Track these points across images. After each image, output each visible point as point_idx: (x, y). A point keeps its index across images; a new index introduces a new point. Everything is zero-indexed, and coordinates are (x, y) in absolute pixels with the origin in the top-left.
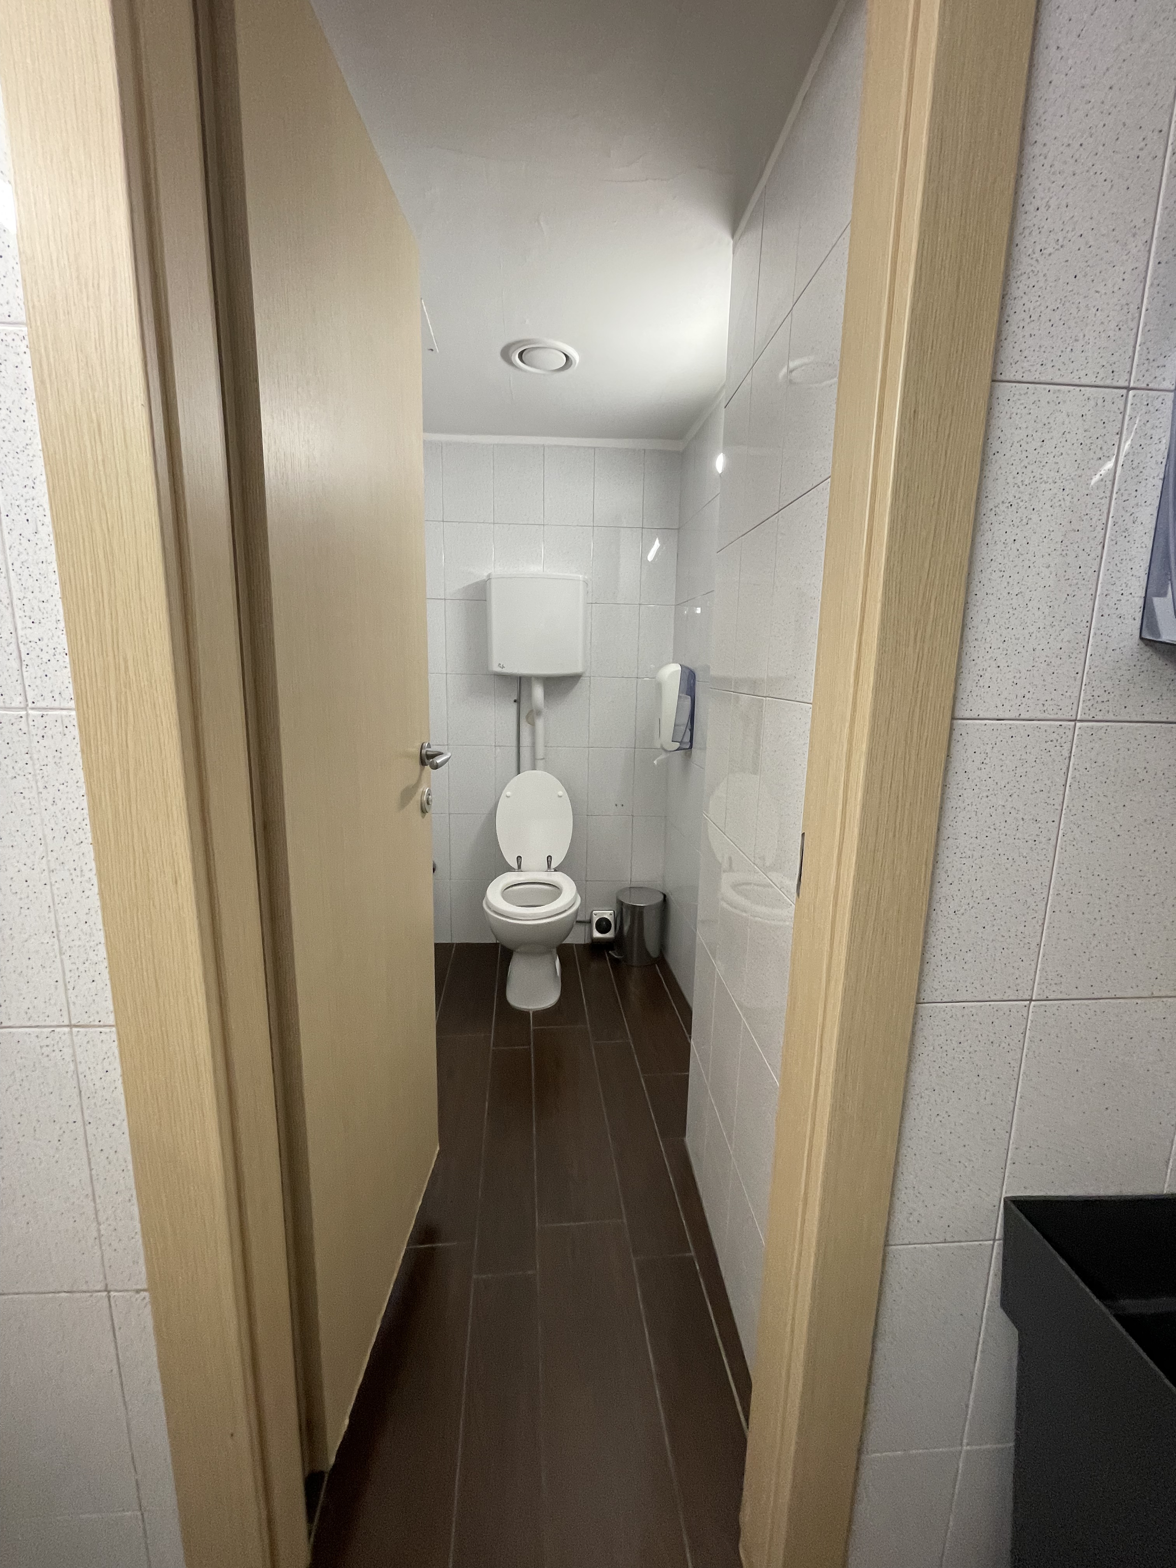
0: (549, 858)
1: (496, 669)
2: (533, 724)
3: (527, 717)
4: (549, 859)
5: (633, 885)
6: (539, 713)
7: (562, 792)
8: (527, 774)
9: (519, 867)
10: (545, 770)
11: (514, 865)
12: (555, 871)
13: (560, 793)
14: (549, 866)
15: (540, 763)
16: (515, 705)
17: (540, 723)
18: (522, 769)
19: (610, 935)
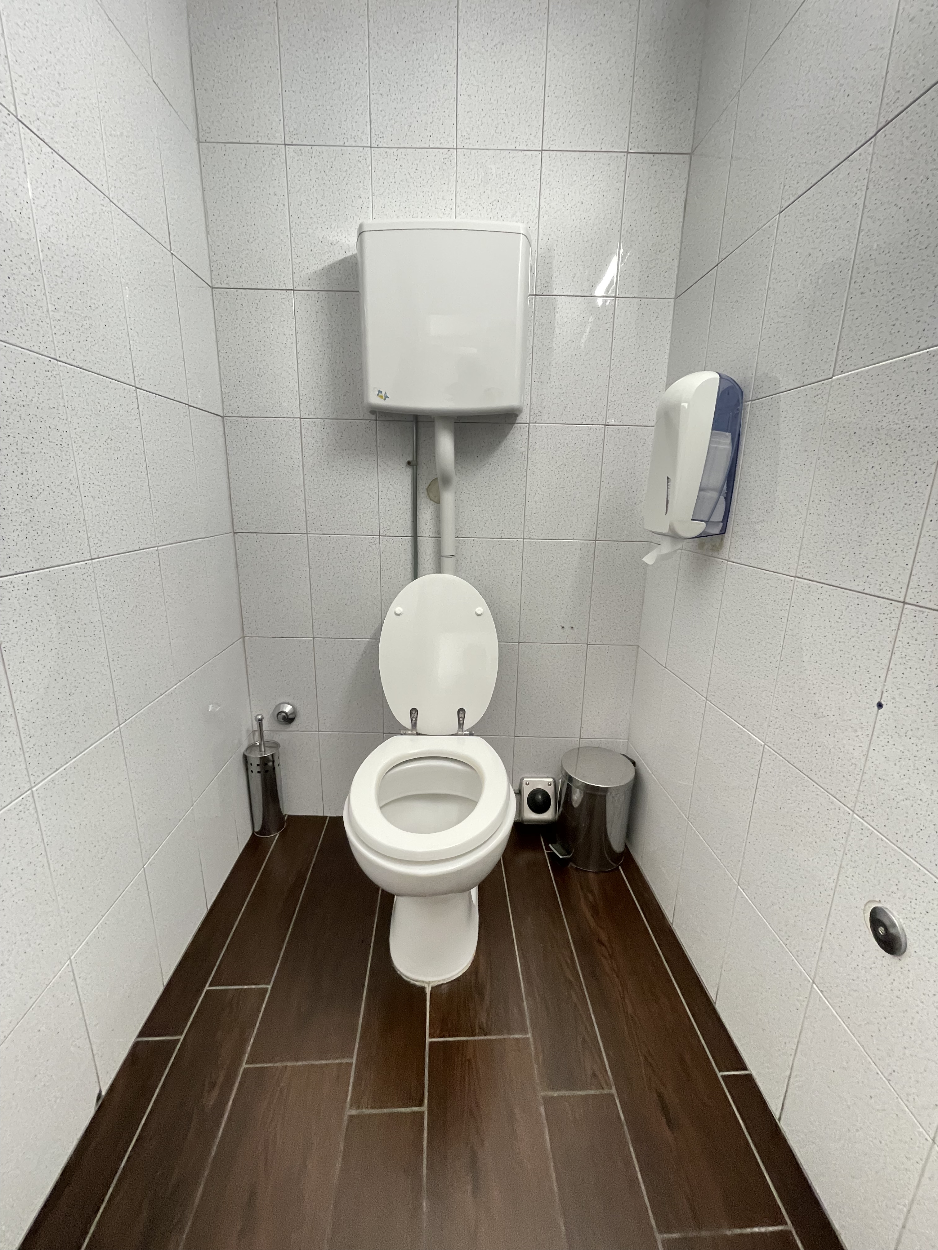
0: (461, 712)
1: (374, 400)
2: (438, 502)
3: (428, 490)
4: (461, 715)
5: (583, 743)
6: (446, 481)
7: (482, 608)
8: (428, 580)
9: (414, 725)
10: (456, 573)
11: (406, 722)
12: (471, 734)
13: (479, 610)
14: (461, 725)
15: (448, 563)
16: (409, 471)
17: (448, 498)
18: (419, 573)
19: (548, 815)
